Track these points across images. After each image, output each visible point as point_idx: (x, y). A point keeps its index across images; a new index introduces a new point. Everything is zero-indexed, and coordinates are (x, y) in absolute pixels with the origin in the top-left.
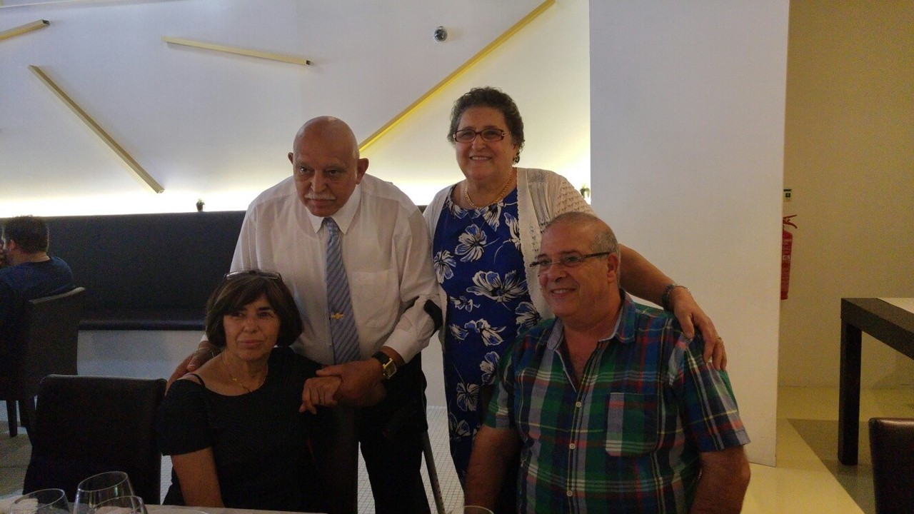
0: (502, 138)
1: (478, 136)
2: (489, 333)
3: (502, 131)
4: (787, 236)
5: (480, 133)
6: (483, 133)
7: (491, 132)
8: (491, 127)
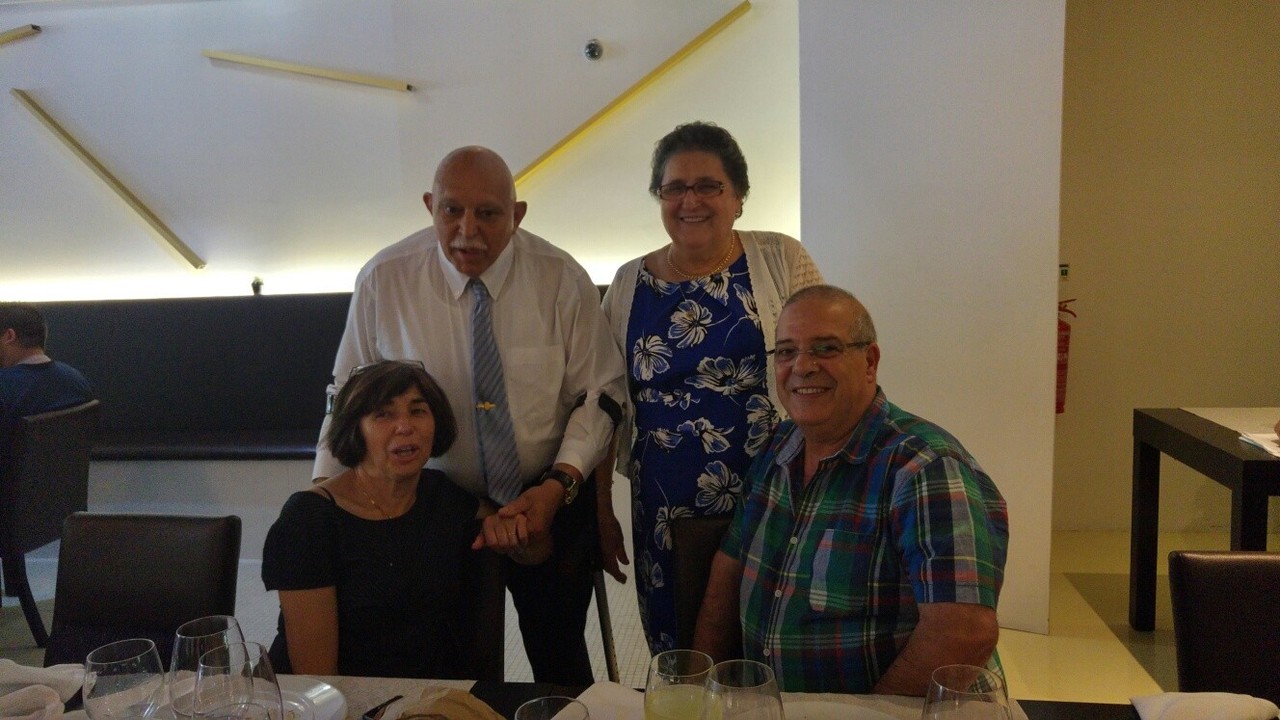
0: (722, 191)
1: (690, 192)
2: (712, 436)
3: (721, 183)
4: (1063, 327)
5: (692, 188)
6: (696, 187)
7: (706, 185)
8: (705, 179)
